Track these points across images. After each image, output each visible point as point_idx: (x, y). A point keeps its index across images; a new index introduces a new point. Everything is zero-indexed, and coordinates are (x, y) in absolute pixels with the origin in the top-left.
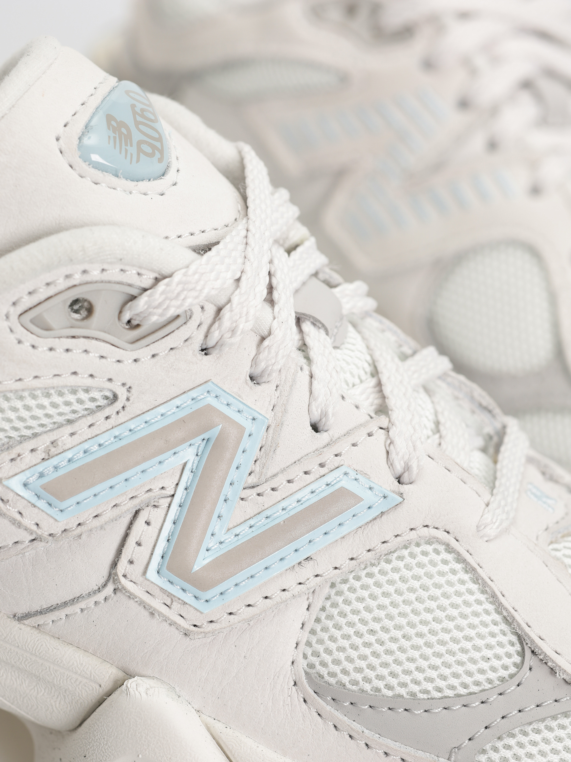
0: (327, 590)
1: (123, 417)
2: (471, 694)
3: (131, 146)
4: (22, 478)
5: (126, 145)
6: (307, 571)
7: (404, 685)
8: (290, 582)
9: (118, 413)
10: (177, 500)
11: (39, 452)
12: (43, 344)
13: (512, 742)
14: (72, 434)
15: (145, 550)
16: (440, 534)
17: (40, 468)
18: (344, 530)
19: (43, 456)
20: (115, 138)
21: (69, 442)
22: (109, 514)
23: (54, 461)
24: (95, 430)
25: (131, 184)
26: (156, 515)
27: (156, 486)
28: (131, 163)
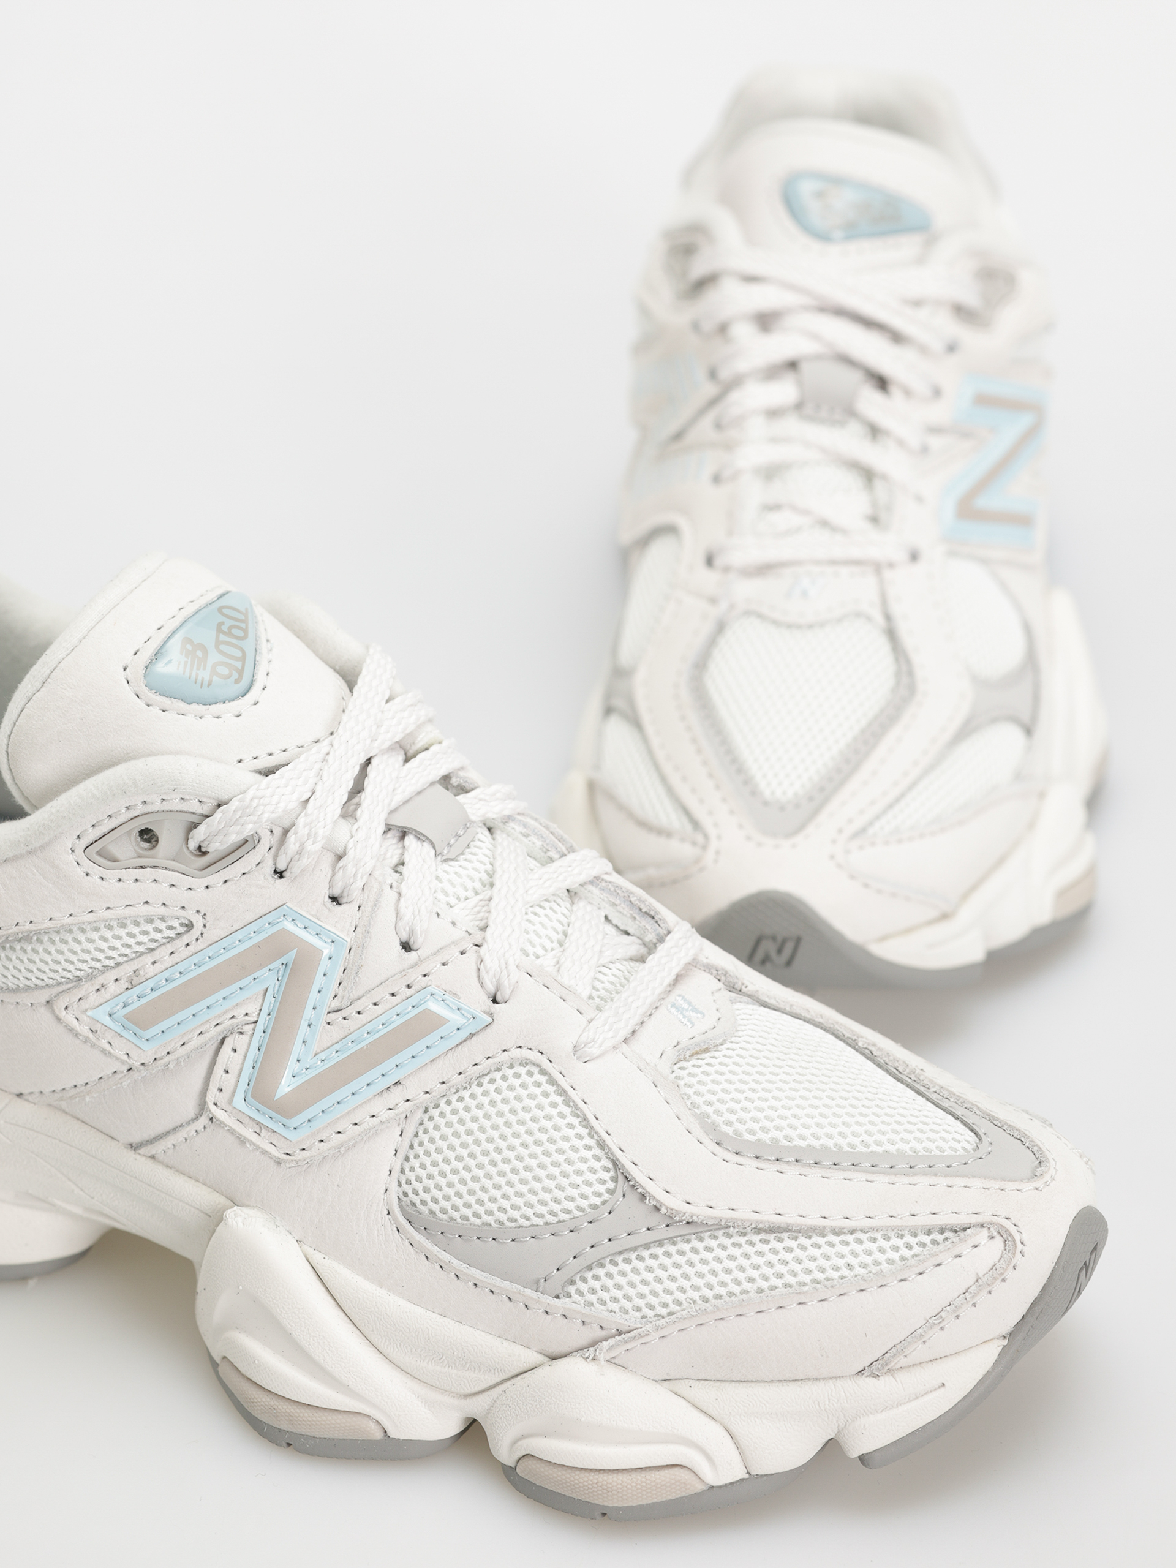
0: (419, 1114)
1: (201, 944)
2: (560, 1222)
3: (204, 669)
4: (107, 1008)
5: (198, 669)
6: (396, 1096)
7: (489, 1213)
8: (379, 1106)
9: (197, 939)
10: (260, 1026)
11: (122, 982)
12: (112, 875)
13: (601, 1272)
14: (154, 963)
15: (231, 1078)
16: (534, 1056)
17: (123, 998)
18: (433, 1053)
19: (127, 985)
20: (186, 663)
21: (151, 970)
22: (196, 1041)
23: (137, 990)
24: (176, 958)
25: (201, 709)
26: (240, 1042)
27: (240, 1012)
28: (201, 688)
